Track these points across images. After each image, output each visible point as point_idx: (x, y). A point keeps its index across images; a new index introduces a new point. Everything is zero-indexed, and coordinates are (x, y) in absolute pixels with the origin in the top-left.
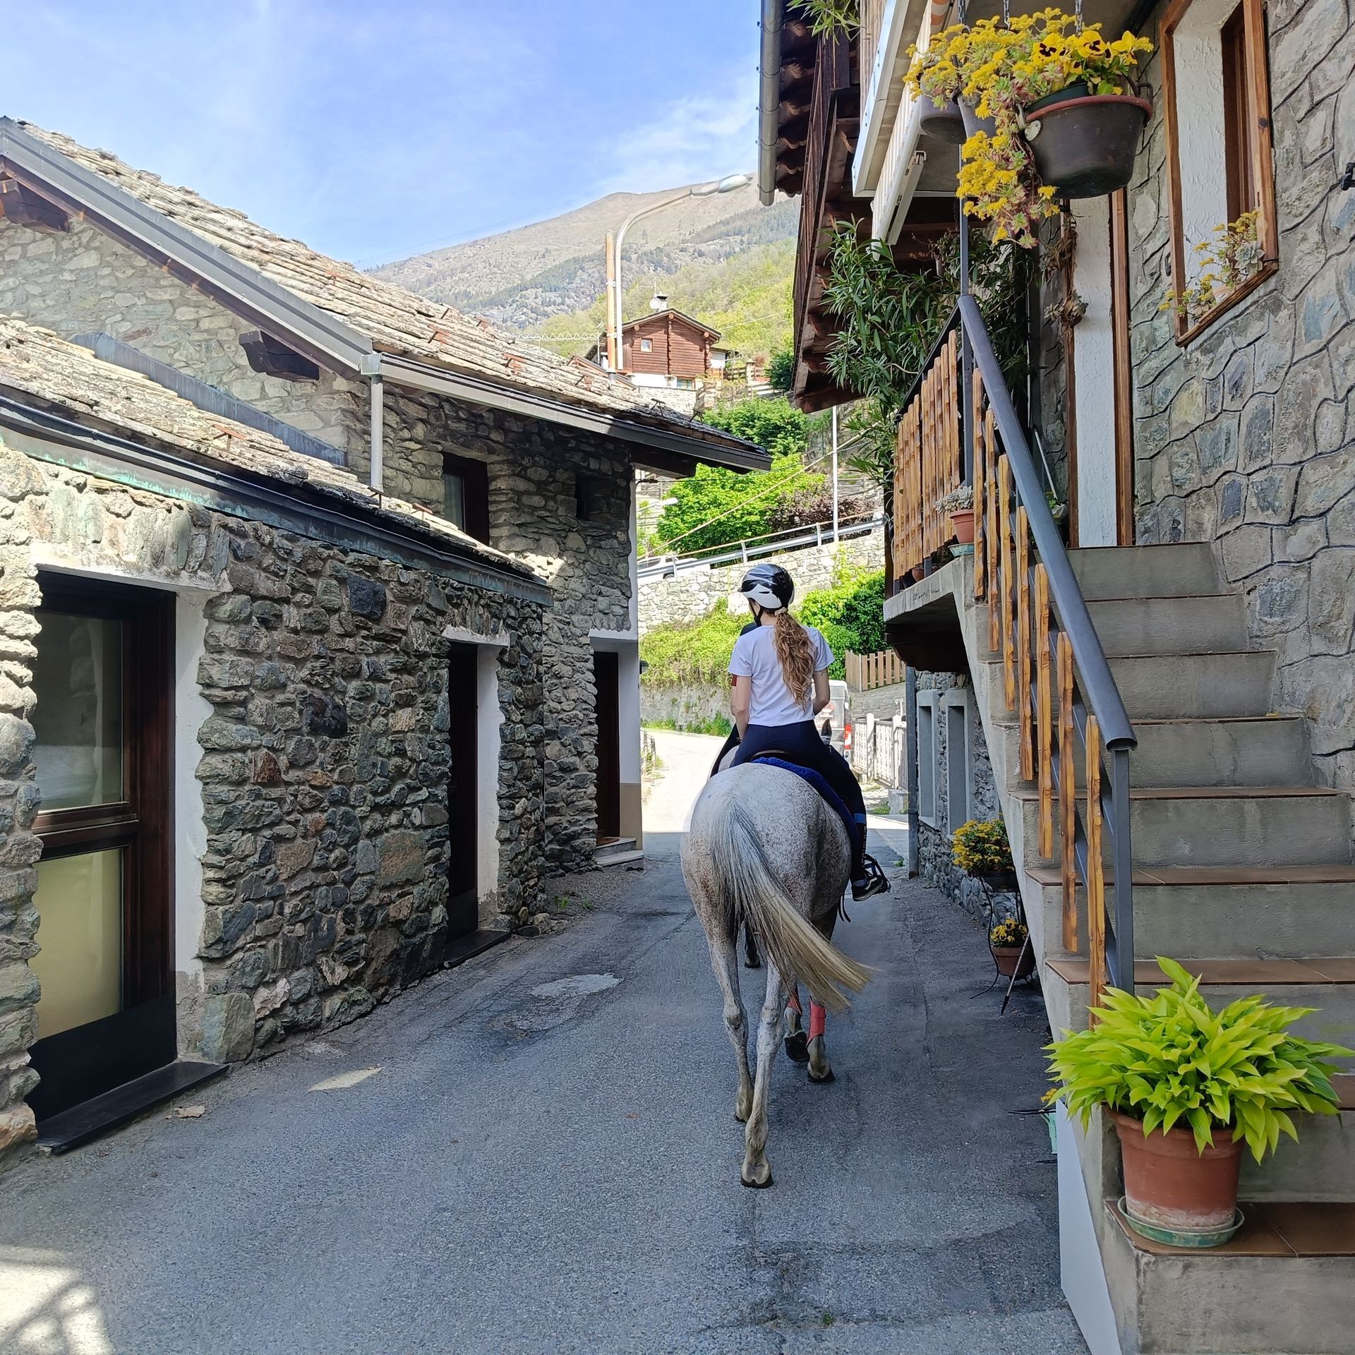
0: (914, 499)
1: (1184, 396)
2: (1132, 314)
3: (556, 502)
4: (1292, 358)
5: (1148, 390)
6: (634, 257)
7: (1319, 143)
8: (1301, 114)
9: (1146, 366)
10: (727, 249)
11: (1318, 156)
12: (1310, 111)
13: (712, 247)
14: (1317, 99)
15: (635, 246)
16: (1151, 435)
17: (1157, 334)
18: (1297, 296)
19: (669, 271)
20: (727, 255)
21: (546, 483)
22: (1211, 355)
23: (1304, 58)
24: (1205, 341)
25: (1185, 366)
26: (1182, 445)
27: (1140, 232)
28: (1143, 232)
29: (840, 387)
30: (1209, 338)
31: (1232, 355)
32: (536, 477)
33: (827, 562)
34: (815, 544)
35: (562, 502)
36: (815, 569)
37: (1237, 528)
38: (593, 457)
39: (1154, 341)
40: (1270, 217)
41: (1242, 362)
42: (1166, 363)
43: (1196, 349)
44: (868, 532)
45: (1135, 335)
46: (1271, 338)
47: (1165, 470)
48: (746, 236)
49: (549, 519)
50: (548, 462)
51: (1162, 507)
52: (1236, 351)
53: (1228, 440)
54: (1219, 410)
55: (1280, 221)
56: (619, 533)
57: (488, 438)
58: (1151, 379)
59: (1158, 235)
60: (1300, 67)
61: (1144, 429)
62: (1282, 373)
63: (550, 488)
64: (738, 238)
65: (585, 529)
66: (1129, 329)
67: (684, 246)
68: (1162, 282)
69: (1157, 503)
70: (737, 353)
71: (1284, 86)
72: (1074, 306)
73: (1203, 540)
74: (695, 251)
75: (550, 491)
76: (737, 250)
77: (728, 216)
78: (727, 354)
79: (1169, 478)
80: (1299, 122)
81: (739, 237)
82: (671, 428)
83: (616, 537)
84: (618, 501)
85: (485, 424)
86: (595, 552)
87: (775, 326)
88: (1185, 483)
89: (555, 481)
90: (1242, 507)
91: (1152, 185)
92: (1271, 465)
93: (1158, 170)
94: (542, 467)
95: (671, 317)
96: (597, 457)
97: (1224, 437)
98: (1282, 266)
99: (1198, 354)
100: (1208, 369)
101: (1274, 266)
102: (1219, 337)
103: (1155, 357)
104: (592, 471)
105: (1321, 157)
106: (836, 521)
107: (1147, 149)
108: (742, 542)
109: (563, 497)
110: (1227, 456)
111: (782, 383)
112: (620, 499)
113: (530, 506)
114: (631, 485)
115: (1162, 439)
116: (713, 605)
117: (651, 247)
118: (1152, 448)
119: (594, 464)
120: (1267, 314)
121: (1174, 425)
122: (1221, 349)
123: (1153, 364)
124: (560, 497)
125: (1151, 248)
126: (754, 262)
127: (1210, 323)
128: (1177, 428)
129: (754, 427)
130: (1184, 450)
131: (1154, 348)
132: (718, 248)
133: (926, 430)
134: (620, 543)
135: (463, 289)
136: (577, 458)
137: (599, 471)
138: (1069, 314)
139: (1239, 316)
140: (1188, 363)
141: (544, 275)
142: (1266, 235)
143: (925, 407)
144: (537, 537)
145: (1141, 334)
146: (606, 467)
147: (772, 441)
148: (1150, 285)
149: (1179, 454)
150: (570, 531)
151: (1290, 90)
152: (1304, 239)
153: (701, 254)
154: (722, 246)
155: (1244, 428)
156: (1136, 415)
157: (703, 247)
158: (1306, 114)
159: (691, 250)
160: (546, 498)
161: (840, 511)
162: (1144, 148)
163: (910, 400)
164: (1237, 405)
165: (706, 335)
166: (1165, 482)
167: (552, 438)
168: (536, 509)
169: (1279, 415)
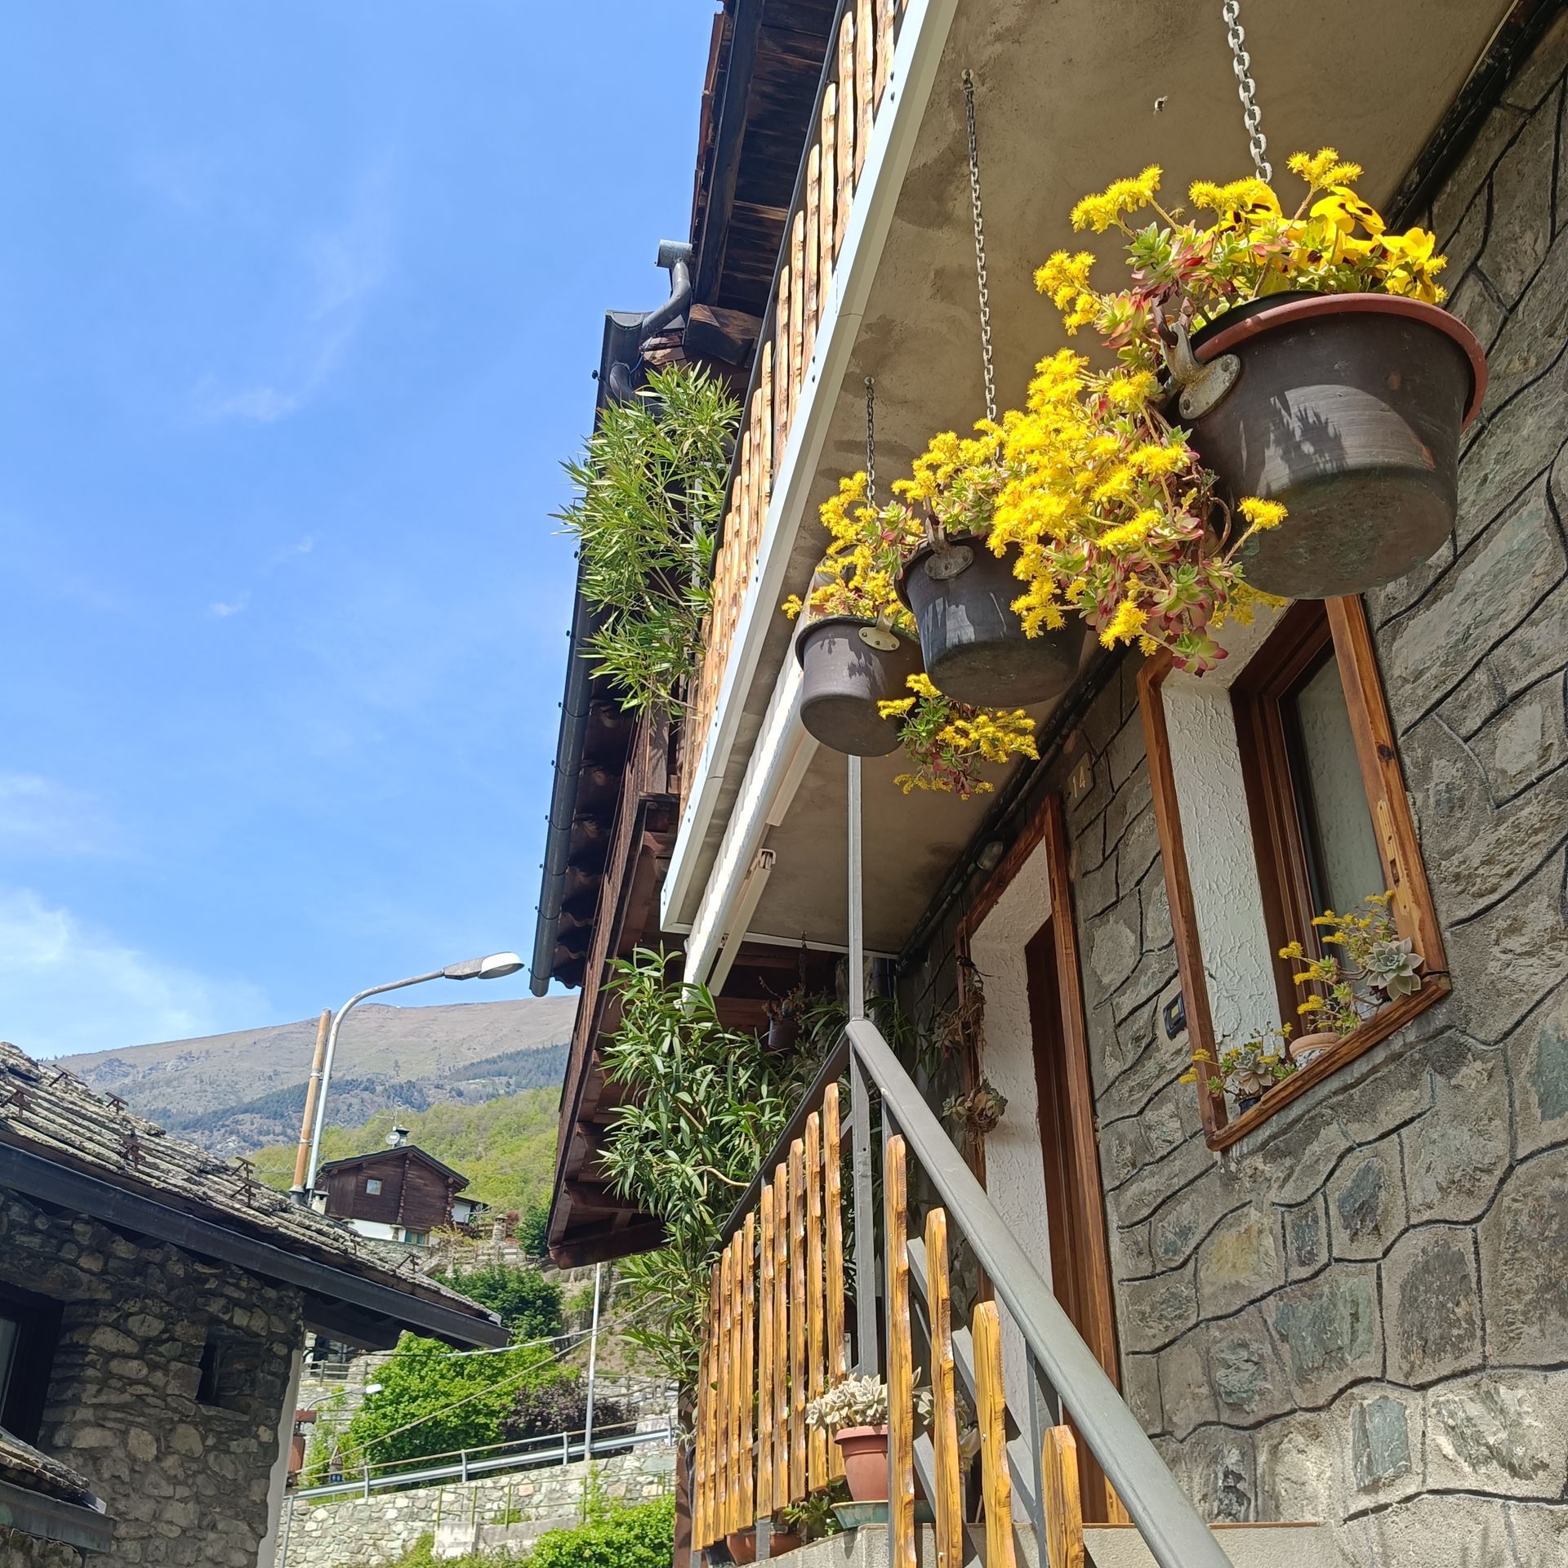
0: (739, 1401)
1: (1228, 1238)
2: (1099, 1106)
3: (166, 1372)
4: (1513, 1148)
5: (1141, 1232)
6: (379, 1088)
7: (1532, 757)
8: (1473, 723)
9: (1134, 1189)
10: (490, 1090)
11: (1533, 778)
12: (1499, 713)
13: (473, 1086)
14: (1511, 689)
15: (382, 1077)
16: (1153, 1309)
17: (1153, 1136)
18: (1507, 1034)
19: (420, 1108)
20: (490, 1097)
21: (159, 1341)
22: (1288, 1162)
23: (1466, 637)
24: (1273, 1137)
25: (1225, 1185)
26: (1231, 1328)
27: (1106, 980)
28: (1111, 979)
29: (622, 1195)
30: (1284, 1132)
31: (1341, 1157)
32: (141, 1332)
33: (575, 1488)
34: (559, 1461)
35: (177, 1376)
36: (555, 1499)
37: (1408, 1499)
38: (241, 1307)
39: (1147, 1147)
40: (1423, 900)
41: (1368, 1169)
42: (1178, 1183)
43: (1252, 1153)
44: (629, 1449)
45: (1107, 1140)
46: (1445, 1116)
47: (1196, 1372)
48: (514, 1078)
49: (150, 1400)
50: (166, 1309)
51: (1193, 1445)
52: (1350, 1150)
53: (1355, 1317)
54: (1323, 1258)
55: (1442, 908)
56: (262, 1428)
57: (74, 1263)
58: (1146, 1212)
59: (1144, 979)
60: (1458, 653)
61: (1136, 1297)
62: (1489, 1182)
63: (162, 1349)
64: (504, 1079)
65: (208, 1420)
66: (1096, 1130)
67: (441, 1082)
68: (1158, 1049)
69: (1180, 1434)
70: (485, 1206)
71: (1420, 692)
72: (986, 1102)
73: (1309, 1518)
74: (452, 1089)
75: (161, 1355)
76: (502, 1092)
77: (495, 1055)
78: (473, 1205)
79: (1205, 1390)
80: (1466, 740)
81: (506, 1078)
82: (366, 1273)
83: (257, 1437)
84: (269, 1377)
85: (77, 1243)
86: (216, 1457)
87: (535, 1182)
88: (1250, 1400)
89: (173, 1339)
90: (1416, 1457)
91: (1130, 906)
92: (1482, 1368)
93: (1138, 883)
94: (155, 1316)
95: (410, 1155)
96: (248, 1307)
97: (1345, 1311)
98: (1459, 983)
99: (1258, 1161)
100: (1282, 1187)
101: (1444, 984)
102: (1311, 1127)
103: (1152, 1174)
104: (237, 1328)
105: (1540, 779)
106: (588, 1432)
107: (1113, 859)
108: (463, 1452)
109: (180, 1365)
110: (1357, 1349)
111: (536, 1248)
112: (273, 1374)
113: (121, 1377)
114: (295, 1354)
115: (1180, 1317)
116: (414, 1542)
117: (402, 1079)
118: (1156, 1334)
119: (240, 1318)
120: (1426, 1077)
121: (1207, 1290)
122: (1316, 1147)
123: (1151, 1184)
124: (175, 1366)
125: (1127, 1002)
126: (520, 1106)
127: (1285, 1105)
128: (1214, 1296)
129: (496, 1298)
130: (1236, 1336)
131: (1148, 1159)
132: (480, 1088)
133: (767, 1272)
134: (261, 1444)
135: (162, 1105)
136: (215, 1307)
137: (247, 1331)
138: (980, 1114)
139: (1352, 1086)
140: (1230, 1179)
141: (266, 1100)
142: (1421, 929)
143: (767, 1231)
144: (122, 1427)
145: (1121, 1138)
146: (258, 1324)
147: (515, 1319)
148: (1131, 1058)
149: (1224, 1344)
150: (181, 1421)
151: (1438, 695)
152: (1514, 929)
153: (460, 1094)
154: (484, 1086)
155: (1392, 1295)
156: (1118, 1273)
157: (462, 1085)
158: (1485, 723)
159: (448, 1088)
160: (153, 1367)
161: (595, 1418)
162: (1105, 859)
163: (739, 1223)
164: (1369, 1247)
165: (451, 1180)
166: (1195, 1396)
167: (181, 1273)
168: (133, 1382)
169: (1494, 1264)
